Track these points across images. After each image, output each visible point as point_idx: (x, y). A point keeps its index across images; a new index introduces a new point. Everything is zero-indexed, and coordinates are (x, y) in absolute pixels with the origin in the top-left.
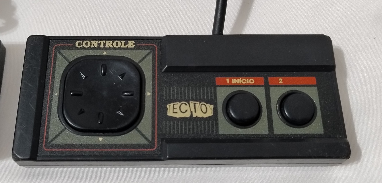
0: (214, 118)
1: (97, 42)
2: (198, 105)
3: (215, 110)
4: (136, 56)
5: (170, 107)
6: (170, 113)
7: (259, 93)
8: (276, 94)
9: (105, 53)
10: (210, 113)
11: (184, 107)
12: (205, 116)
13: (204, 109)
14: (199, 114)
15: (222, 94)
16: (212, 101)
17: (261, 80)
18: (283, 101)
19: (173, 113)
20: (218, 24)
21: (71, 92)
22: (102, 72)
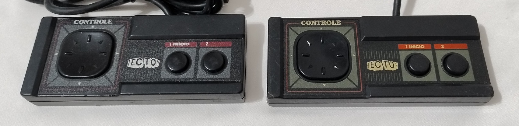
0: (399, 71)
1: (315, 21)
2: (387, 62)
3: (399, 66)
4: (343, 31)
5: (369, 64)
6: (369, 68)
7: (429, 55)
8: (440, 55)
9: (321, 29)
10: (396, 68)
11: (378, 64)
12: (393, 69)
13: (392, 66)
14: (388, 68)
15: (403, 55)
16: (397, 60)
17: (429, 46)
18: (445, 60)
19: (371, 68)
20: (396, 9)
21: (302, 54)
22: (322, 41)
